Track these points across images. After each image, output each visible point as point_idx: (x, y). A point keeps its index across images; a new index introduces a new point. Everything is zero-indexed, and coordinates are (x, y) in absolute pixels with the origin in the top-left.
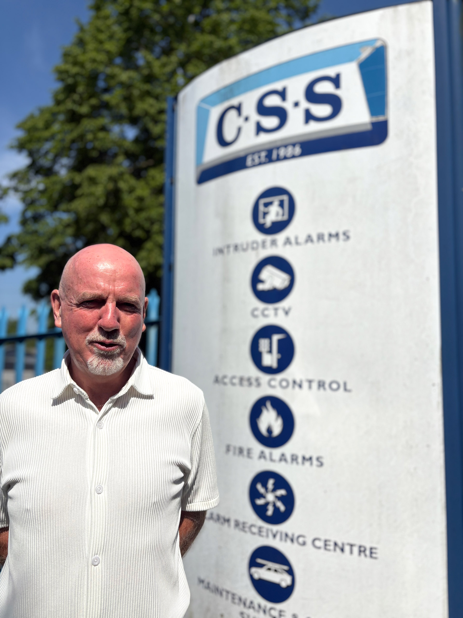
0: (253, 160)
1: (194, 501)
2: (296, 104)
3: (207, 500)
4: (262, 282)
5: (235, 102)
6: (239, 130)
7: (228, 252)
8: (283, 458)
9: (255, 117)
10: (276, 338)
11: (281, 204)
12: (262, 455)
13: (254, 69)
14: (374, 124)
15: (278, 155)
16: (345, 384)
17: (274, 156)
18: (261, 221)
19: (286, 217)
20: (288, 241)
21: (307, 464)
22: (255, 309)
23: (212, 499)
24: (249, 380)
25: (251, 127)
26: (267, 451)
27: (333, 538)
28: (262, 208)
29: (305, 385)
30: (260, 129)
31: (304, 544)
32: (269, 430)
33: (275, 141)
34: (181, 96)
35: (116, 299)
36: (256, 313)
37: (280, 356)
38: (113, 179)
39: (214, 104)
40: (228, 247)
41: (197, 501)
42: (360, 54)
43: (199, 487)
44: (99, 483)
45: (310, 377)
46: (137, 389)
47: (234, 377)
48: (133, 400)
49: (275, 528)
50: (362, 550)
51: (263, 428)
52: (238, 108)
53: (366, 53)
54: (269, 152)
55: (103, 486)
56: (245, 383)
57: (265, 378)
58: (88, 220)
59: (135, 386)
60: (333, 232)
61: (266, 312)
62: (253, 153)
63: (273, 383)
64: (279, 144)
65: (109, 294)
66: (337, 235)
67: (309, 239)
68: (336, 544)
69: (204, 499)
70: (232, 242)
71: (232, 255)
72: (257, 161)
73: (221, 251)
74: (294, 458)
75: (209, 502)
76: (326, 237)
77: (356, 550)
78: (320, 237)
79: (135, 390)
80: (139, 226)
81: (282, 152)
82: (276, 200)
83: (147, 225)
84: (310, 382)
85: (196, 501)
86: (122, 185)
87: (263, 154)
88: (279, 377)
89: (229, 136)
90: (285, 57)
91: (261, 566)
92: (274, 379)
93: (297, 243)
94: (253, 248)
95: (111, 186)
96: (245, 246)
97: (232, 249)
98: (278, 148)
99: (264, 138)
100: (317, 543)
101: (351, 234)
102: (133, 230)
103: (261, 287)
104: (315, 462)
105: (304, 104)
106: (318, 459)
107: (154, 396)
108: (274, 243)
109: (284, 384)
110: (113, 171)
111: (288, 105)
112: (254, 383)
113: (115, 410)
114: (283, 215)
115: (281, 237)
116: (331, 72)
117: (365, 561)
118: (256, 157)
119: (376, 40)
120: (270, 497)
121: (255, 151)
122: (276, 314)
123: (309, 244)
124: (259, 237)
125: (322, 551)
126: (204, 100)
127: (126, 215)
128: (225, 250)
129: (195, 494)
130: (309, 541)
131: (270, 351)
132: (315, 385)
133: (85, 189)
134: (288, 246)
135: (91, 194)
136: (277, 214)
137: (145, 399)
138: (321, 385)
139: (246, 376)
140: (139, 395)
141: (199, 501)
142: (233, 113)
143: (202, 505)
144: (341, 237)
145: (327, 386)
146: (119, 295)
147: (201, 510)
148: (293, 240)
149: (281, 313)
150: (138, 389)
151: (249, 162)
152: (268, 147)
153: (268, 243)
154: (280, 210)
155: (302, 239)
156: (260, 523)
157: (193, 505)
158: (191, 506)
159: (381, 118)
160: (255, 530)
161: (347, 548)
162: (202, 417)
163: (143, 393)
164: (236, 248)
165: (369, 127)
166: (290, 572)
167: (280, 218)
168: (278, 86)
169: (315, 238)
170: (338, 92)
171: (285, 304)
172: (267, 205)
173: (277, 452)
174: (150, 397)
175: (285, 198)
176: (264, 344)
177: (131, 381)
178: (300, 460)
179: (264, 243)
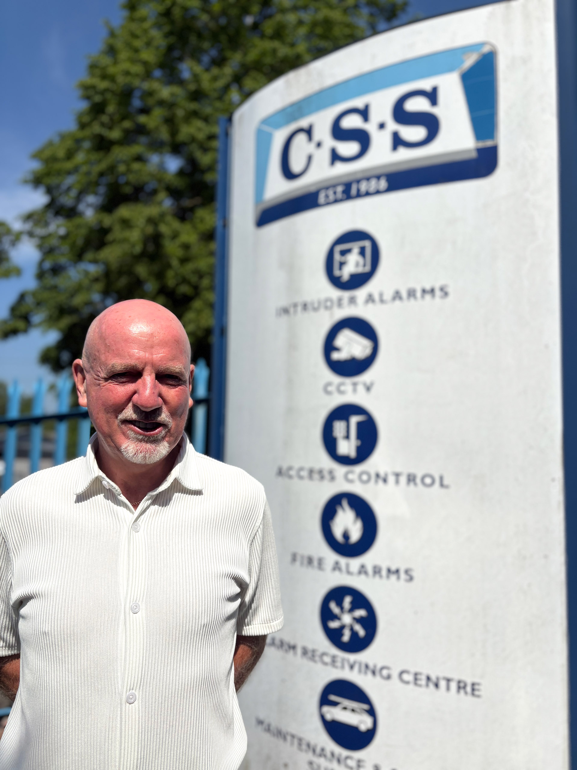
0: (327, 196)
1: (252, 622)
2: (382, 126)
3: (268, 622)
4: (337, 349)
5: (304, 123)
6: (310, 158)
7: (295, 312)
8: (363, 570)
9: (329, 142)
10: (354, 420)
11: (362, 252)
12: (337, 567)
13: (329, 82)
14: (480, 151)
15: (358, 190)
16: (441, 478)
17: (354, 191)
18: (337, 273)
19: (368, 269)
20: (370, 299)
21: (393, 577)
22: (329, 384)
23: (275, 621)
24: (320, 472)
25: (324, 155)
26: (343, 561)
27: (425, 671)
28: (337, 257)
29: (391, 479)
30: (335, 157)
31: (389, 677)
32: (346, 536)
33: (355, 173)
34: (237, 116)
35: (155, 370)
36: (330, 389)
37: (359, 443)
38: (151, 221)
39: (278, 126)
40: (295, 305)
41: (257, 623)
42: (462, 62)
43: (259, 606)
44: (135, 600)
45: (398, 470)
46: (182, 482)
47: (301, 469)
48: (177, 496)
49: (352, 657)
50: (461, 686)
51: (338, 533)
52: (309, 132)
53: (470, 61)
54: (348, 187)
55: (140, 603)
56: (316, 476)
57: (340, 470)
58: (120, 273)
59: (180, 479)
60: (428, 287)
61: (342, 388)
62: (327, 188)
63: (350, 476)
64: (359, 176)
65: (146, 364)
66: (432, 291)
67: (397, 296)
68: (428, 678)
69: (264, 621)
70: (300, 300)
71: (300, 316)
72: (332, 197)
73: (286, 311)
74: (377, 571)
75: (272, 624)
76: (419, 294)
77: (453, 686)
78: (411, 293)
79: (180, 483)
80: (185, 280)
81: (363, 187)
82: (355, 247)
83: (194, 279)
84: (397, 475)
85: (254, 623)
86: (164, 229)
87: (340, 189)
88: (358, 469)
89: (296, 166)
90: (367, 66)
91: (335, 704)
92: (352, 472)
93: (382, 301)
94: (326, 308)
95: (150, 230)
96: (316, 305)
97: (299, 308)
98: (358, 181)
99: (341, 169)
100: (406, 677)
101: (450, 290)
102: (177, 285)
103: (336, 356)
104: (403, 575)
105: (392, 126)
106: (407, 572)
107: (203, 491)
108: (352, 300)
109: (365, 477)
110: (152, 211)
111: (371, 127)
112: (327, 476)
113: (155, 508)
114: (364, 265)
115: (361, 293)
116: (426, 84)
117: (466, 700)
118: (331, 193)
119: (482, 44)
120: (347, 619)
121: (329, 185)
122: (355, 390)
123: (397, 302)
124: (334, 293)
125: (411, 686)
126: (266, 121)
127: (169, 266)
128: (292, 310)
129: (253, 614)
130: (395, 674)
131: (347, 437)
132: (403, 479)
133: (117, 233)
134: (370, 305)
135: (125, 240)
136: (357, 265)
137: (192, 495)
138: (411, 479)
139: (317, 466)
140: (184, 490)
141: (259, 623)
142: (301, 139)
143: (262, 628)
144: (438, 293)
145: (418, 480)
146: (159, 366)
147: (261, 634)
148: (376, 297)
149: (361, 389)
150: (184, 482)
151: (322, 199)
152: (346, 180)
153: (345, 301)
154: (360, 260)
155: (388, 296)
156: (334, 651)
157: (251, 628)
158: (249, 629)
159: (489, 143)
160: (327, 659)
161: (443, 684)
162: (263, 518)
163: (189, 488)
164: (305, 306)
165: (474, 155)
166: (372, 712)
167: (360, 270)
168: (359, 103)
169: (404, 294)
170: (435, 111)
171: (366, 377)
172: (344, 253)
173: (355, 563)
174: (198, 493)
175: (367, 244)
176: (339, 427)
177: (175, 473)
178: (384, 573)
179: (340, 300)
